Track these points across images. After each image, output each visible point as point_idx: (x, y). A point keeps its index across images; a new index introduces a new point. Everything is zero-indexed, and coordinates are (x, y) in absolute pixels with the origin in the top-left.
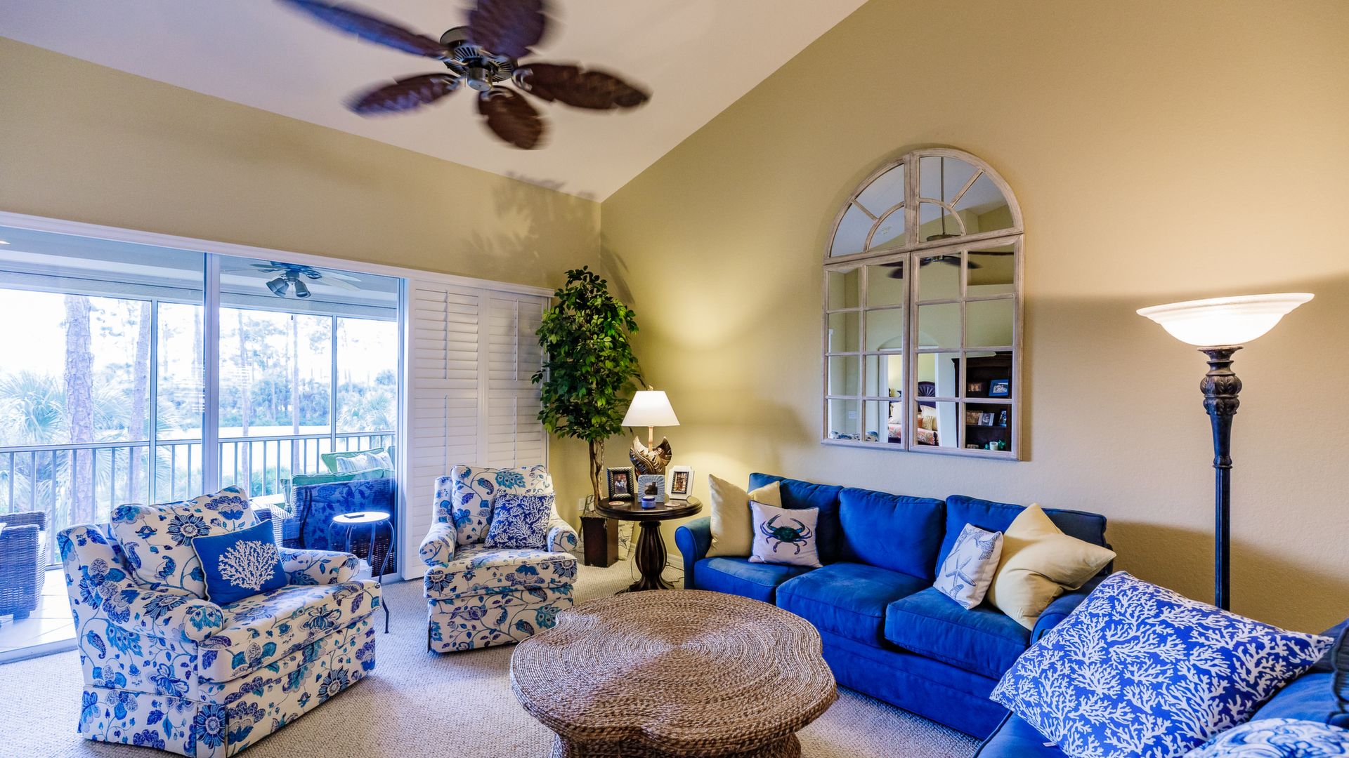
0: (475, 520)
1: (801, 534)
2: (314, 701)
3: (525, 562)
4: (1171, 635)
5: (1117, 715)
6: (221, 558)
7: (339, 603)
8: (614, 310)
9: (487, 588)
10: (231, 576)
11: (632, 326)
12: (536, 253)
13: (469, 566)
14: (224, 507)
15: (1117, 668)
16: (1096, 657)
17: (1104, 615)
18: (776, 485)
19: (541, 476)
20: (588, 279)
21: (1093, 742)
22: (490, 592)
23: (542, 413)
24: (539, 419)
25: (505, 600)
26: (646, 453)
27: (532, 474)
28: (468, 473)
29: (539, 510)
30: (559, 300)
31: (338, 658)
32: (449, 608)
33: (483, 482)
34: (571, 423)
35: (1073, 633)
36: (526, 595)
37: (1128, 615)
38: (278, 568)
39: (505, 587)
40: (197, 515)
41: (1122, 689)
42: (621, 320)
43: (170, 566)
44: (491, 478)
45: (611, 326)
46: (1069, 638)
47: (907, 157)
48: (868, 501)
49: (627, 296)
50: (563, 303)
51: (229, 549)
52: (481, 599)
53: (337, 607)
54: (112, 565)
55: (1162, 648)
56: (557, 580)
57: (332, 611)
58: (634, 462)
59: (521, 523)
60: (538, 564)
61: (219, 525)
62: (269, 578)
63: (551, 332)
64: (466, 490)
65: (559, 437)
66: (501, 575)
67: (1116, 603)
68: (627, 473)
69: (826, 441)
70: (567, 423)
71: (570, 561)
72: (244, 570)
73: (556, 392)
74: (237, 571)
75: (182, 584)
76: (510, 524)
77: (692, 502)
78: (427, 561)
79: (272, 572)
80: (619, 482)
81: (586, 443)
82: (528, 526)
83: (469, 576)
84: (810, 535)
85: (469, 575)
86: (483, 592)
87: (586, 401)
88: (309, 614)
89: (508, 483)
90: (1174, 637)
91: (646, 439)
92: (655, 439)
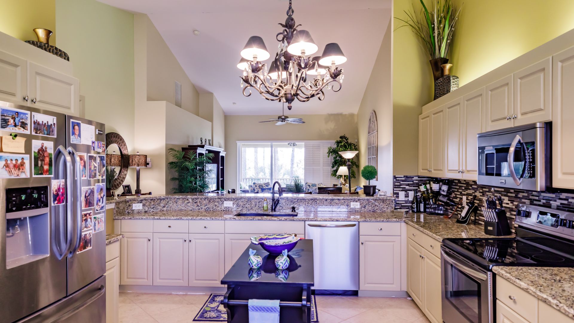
14: (266, 185)
26: (342, 181)
33: (309, 186)
89: (313, 186)
91: (342, 178)
92: (344, 178)
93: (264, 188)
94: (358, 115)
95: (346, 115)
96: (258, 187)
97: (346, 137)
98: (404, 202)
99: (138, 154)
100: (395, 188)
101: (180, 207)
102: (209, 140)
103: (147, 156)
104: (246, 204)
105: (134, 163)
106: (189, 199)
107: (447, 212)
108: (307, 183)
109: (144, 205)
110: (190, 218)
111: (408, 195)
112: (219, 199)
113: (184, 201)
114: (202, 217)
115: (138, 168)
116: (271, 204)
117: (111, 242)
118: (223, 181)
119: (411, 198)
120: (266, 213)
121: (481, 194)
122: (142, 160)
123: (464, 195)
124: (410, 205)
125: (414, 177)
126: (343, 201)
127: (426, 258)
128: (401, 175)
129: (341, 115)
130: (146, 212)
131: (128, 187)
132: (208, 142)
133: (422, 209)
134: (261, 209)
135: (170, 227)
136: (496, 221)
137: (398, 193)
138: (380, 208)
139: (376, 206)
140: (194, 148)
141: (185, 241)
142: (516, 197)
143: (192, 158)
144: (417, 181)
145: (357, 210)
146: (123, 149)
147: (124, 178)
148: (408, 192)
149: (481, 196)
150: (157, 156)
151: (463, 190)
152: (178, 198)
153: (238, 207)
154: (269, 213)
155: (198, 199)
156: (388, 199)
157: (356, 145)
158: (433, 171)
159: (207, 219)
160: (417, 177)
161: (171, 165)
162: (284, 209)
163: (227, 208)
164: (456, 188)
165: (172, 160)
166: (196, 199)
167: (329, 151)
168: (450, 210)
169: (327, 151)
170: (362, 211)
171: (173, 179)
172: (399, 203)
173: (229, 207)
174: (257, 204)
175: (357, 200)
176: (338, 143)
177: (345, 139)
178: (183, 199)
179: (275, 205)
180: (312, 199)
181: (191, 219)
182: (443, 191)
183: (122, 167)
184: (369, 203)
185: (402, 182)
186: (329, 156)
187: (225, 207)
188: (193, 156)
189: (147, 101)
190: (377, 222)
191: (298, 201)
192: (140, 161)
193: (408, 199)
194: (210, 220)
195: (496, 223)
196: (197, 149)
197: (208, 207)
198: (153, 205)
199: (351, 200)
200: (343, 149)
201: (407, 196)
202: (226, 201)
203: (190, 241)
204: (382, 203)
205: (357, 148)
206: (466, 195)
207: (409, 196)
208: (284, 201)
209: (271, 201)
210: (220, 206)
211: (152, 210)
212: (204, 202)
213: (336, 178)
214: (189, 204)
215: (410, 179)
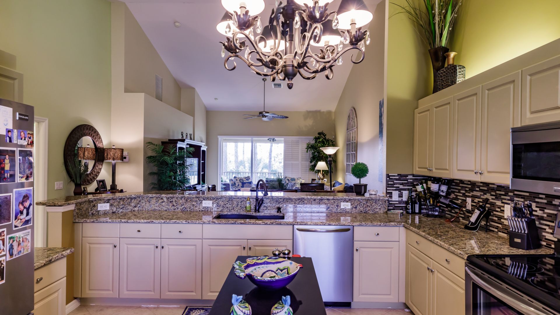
6: (244, 185)
14: (246, 179)
26: (320, 176)
33: (288, 180)
40: (243, 179)
43: (239, 185)
47: (351, 109)
69: (346, 173)
89: (292, 180)
91: (320, 173)
92: (322, 173)
93: (245, 182)
94: (335, 112)
95: (324, 112)
96: (238, 181)
97: (324, 134)
98: (397, 202)
99: (114, 147)
100: (388, 187)
101: (153, 207)
102: (190, 135)
103: (123, 149)
104: (227, 204)
105: (109, 157)
106: (164, 198)
107: (443, 214)
108: (286, 177)
109: (111, 205)
110: (163, 221)
111: (402, 194)
112: (197, 198)
113: (158, 200)
114: (176, 221)
115: (113, 162)
116: (255, 204)
117: (53, 260)
118: (204, 175)
119: (405, 198)
120: (248, 213)
121: (494, 197)
122: (118, 154)
123: (469, 196)
124: (404, 205)
125: (409, 176)
126: (332, 201)
127: (436, 272)
128: (394, 174)
129: (319, 112)
130: (113, 213)
131: (103, 181)
132: (189, 136)
133: (417, 211)
134: (243, 210)
135: (139, 231)
136: (526, 232)
137: (392, 192)
138: (372, 209)
139: (368, 207)
140: (175, 142)
141: (157, 247)
142: (550, 204)
143: (172, 152)
144: (411, 180)
145: (348, 210)
146: (98, 142)
147: (99, 173)
148: (402, 191)
149: (492, 199)
150: (133, 150)
151: (466, 191)
152: (151, 196)
153: (218, 207)
154: (252, 214)
155: (174, 198)
156: (381, 199)
157: (334, 141)
158: (434, 170)
159: (182, 222)
160: (412, 176)
161: (149, 160)
162: (269, 210)
163: (206, 208)
164: (456, 189)
165: (150, 153)
166: (172, 198)
167: (308, 147)
168: (447, 211)
169: (305, 146)
170: (352, 212)
171: (151, 174)
172: (392, 204)
173: (208, 207)
174: (239, 203)
175: (348, 200)
176: (316, 139)
177: (323, 135)
178: (157, 197)
179: (259, 206)
180: (299, 199)
181: (164, 223)
182: (443, 191)
183: (97, 161)
184: (361, 203)
185: (396, 181)
186: (307, 152)
187: (204, 207)
188: (173, 151)
189: (125, 92)
190: (374, 226)
191: (284, 201)
192: (116, 155)
193: (402, 200)
194: (186, 224)
195: (526, 234)
196: (177, 143)
197: (185, 207)
198: (123, 204)
199: (341, 200)
200: (321, 144)
201: (401, 196)
202: (205, 200)
203: (163, 247)
204: (374, 204)
205: (334, 144)
206: (471, 196)
207: (402, 196)
208: (269, 200)
209: (255, 200)
210: (198, 206)
211: (121, 210)
212: (181, 201)
213: (314, 172)
214: (164, 204)
215: (404, 178)
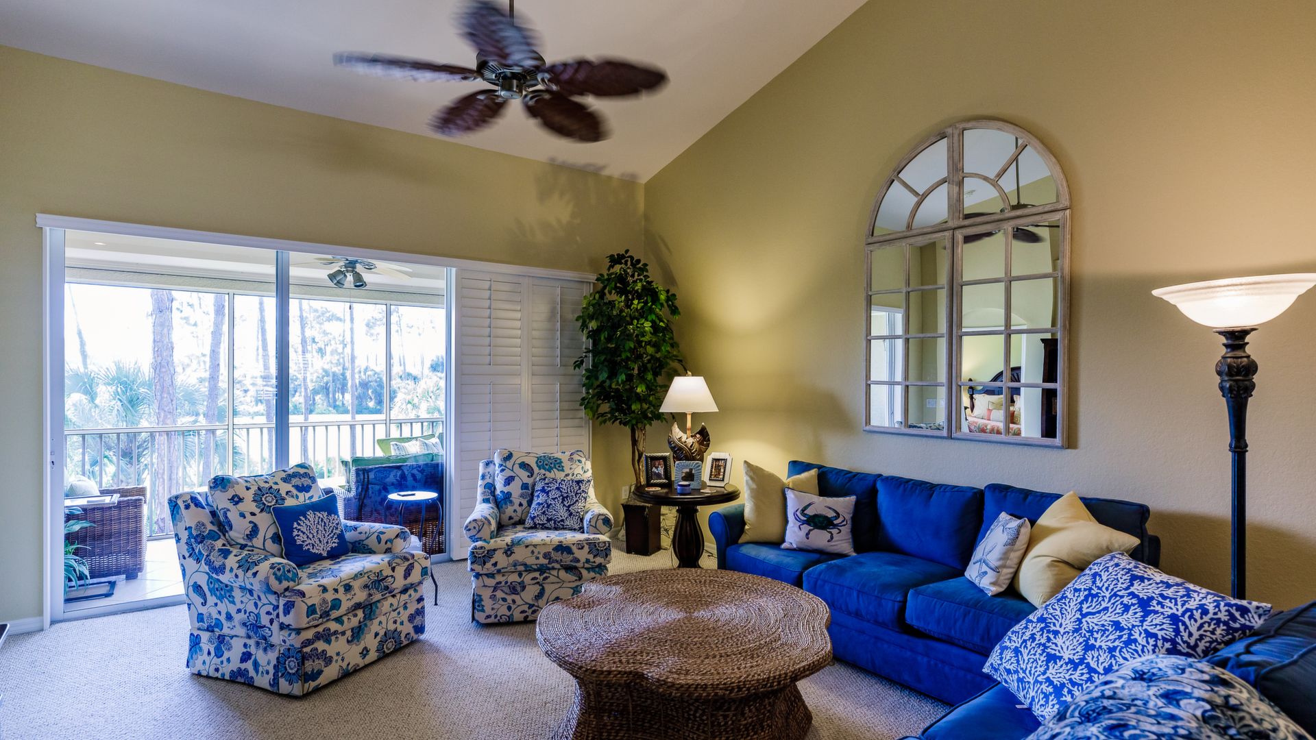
0: (517, 502)
1: (835, 522)
2: (373, 656)
3: (561, 542)
4: (1133, 605)
5: (1076, 677)
6: (295, 525)
7: (393, 569)
8: (654, 294)
9: (525, 565)
10: (303, 542)
11: (674, 310)
12: (578, 238)
13: (509, 544)
14: (295, 481)
15: (1085, 636)
16: (1070, 627)
17: (1085, 590)
18: (814, 472)
19: (580, 461)
20: (629, 263)
21: (1052, 700)
22: (529, 569)
23: (583, 399)
24: (581, 405)
25: (542, 577)
26: (684, 440)
27: (571, 459)
28: (509, 457)
29: (577, 493)
30: (601, 285)
31: (393, 620)
32: (491, 582)
33: (524, 466)
34: (612, 409)
35: (1057, 607)
36: (562, 573)
37: (1104, 589)
38: (341, 537)
39: (542, 565)
40: (275, 487)
41: (1085, 653)
42: (662, 305)
43: (255, 530)
44: (532, 462)
45: (651, 311)
46: (1052, 611)
47: (949, 131)
48: (905, 490)
49: (670, 278)
50: (605, 288)
51: (301, 518)
52: (520, 575)
53: (392, 574)
54: (210, 527)
55: (1124, 616)
56: (592, 560)
57: (387, 577)
58: (673, 449)
59: (559, 506)
60: (574, 544)
61: (292, 496)
62: (334, 545)
63: (591, 318)
64: (508, 473)
65: (601, 423)
66: (539, 553)
67: (1098, 578)
68: (664, 459)
69: (867, 428)
70: (608, 410)
71: (605, 542)
72: (313, 537)
73: (597, 378)
74: (308, 537)
75: (264, 546)
76: (548, 506)
77: (730, 489)
78: (471, 537)
79: (337, 541)
80: (657, 468)
81: (628, 429)
82: (565, 508)
83: (509, 553)
84: (845, 523)
85: (509, 551)
86: (521, 568)
87: (627, 387)
88: (368, 577)
89: (547, 467)
90: (1136, 606)
91: (683, 424)
92: (694, 425)
93: (290, 502)
94: (651, 187)
95: (610, 178)
